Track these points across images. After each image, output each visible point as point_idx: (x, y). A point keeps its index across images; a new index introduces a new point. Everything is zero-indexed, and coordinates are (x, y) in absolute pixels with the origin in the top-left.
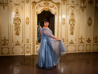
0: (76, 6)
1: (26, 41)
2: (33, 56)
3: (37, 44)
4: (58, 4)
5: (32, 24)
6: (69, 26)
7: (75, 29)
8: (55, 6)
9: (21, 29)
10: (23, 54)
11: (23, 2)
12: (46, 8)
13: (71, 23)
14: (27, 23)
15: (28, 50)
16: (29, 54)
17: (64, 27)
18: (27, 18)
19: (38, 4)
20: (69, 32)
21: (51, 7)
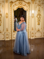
0: (42, 4)
1: (6, 30)
2: (11, 40)
3: (14, 32)
4: (29, 3)
5: (10, 18)
6: (37, 19)
7: (41, 21)
8: (27, 5)
9: (2, 21)
10: (4, 40)
11: (3, 2)
12: (20, 6)
13: (38, 16)
14: (7, 17)
15: (7, 36)
16: (8, 39)
17: (33, 19)
18: (7, 14)
19: (14, 3)
20: (37, 23)
21: (24, 6)
